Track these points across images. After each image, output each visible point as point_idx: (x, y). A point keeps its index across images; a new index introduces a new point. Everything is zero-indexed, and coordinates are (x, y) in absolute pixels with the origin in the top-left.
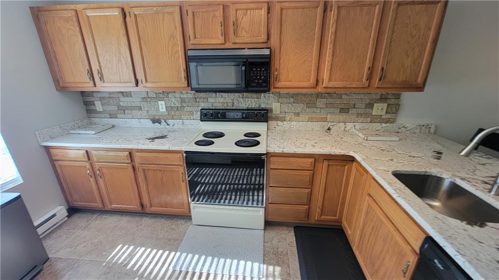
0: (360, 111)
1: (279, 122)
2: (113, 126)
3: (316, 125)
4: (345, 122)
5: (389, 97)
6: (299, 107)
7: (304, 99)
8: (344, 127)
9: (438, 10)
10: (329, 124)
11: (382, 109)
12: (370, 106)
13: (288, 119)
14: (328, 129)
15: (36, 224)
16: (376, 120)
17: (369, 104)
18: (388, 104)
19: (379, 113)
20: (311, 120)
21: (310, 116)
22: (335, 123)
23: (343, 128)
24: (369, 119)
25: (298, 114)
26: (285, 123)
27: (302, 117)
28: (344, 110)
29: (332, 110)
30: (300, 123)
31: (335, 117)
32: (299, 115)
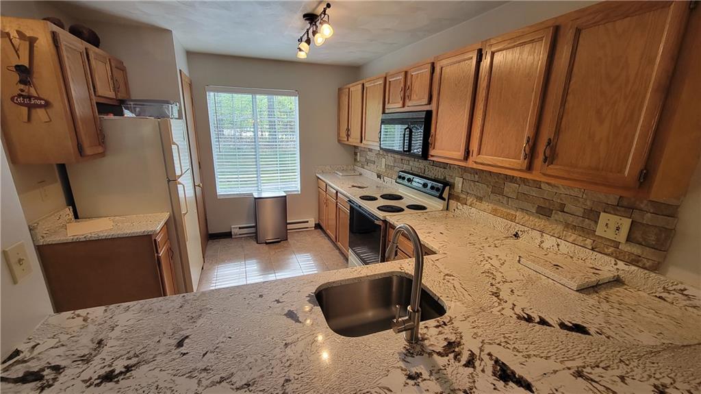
0: (570, 219)
1: (459, 204)
2: (361, 174)
3: (500, 223)
4: (542, 232)
5: (642, 206)
6: (483, 189)
7: (490, 179)
8: (539, 240)
9: (669, 19)
10: (518, 228)
11: (618, 229)
12: (592, 215)
13: (469, 202)
14: (515, 235)
15: (288, 221)
16: (606, 250)
17: (591, 210)
18: (632, 221)
19: (610, 234)
20: (495, 212)
21: (496, 206)
22: (526, 229)
23: (538, 242)
24: (589, 242)
25: (480, 199)
26: (465, 206)
27: (485, 205)
28: (544, 211)
29: (525, 205)
30: (481, 213)
31: (527, 217)
32: (482, 200)
